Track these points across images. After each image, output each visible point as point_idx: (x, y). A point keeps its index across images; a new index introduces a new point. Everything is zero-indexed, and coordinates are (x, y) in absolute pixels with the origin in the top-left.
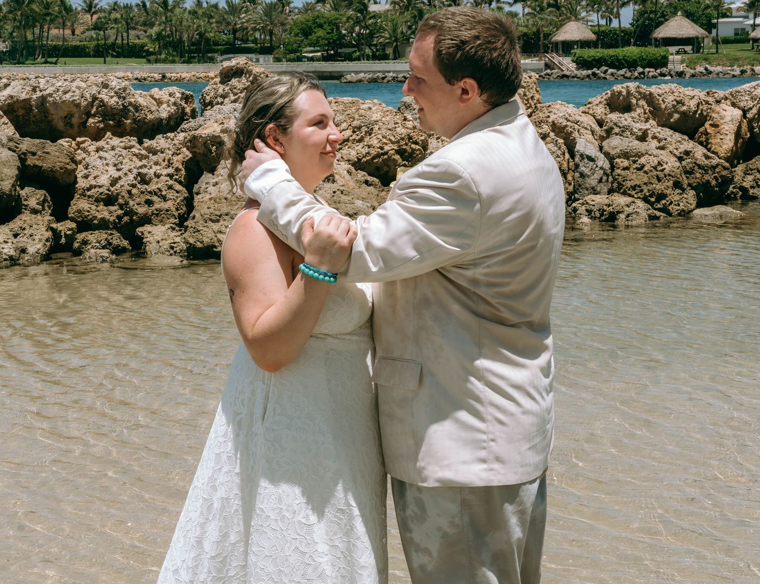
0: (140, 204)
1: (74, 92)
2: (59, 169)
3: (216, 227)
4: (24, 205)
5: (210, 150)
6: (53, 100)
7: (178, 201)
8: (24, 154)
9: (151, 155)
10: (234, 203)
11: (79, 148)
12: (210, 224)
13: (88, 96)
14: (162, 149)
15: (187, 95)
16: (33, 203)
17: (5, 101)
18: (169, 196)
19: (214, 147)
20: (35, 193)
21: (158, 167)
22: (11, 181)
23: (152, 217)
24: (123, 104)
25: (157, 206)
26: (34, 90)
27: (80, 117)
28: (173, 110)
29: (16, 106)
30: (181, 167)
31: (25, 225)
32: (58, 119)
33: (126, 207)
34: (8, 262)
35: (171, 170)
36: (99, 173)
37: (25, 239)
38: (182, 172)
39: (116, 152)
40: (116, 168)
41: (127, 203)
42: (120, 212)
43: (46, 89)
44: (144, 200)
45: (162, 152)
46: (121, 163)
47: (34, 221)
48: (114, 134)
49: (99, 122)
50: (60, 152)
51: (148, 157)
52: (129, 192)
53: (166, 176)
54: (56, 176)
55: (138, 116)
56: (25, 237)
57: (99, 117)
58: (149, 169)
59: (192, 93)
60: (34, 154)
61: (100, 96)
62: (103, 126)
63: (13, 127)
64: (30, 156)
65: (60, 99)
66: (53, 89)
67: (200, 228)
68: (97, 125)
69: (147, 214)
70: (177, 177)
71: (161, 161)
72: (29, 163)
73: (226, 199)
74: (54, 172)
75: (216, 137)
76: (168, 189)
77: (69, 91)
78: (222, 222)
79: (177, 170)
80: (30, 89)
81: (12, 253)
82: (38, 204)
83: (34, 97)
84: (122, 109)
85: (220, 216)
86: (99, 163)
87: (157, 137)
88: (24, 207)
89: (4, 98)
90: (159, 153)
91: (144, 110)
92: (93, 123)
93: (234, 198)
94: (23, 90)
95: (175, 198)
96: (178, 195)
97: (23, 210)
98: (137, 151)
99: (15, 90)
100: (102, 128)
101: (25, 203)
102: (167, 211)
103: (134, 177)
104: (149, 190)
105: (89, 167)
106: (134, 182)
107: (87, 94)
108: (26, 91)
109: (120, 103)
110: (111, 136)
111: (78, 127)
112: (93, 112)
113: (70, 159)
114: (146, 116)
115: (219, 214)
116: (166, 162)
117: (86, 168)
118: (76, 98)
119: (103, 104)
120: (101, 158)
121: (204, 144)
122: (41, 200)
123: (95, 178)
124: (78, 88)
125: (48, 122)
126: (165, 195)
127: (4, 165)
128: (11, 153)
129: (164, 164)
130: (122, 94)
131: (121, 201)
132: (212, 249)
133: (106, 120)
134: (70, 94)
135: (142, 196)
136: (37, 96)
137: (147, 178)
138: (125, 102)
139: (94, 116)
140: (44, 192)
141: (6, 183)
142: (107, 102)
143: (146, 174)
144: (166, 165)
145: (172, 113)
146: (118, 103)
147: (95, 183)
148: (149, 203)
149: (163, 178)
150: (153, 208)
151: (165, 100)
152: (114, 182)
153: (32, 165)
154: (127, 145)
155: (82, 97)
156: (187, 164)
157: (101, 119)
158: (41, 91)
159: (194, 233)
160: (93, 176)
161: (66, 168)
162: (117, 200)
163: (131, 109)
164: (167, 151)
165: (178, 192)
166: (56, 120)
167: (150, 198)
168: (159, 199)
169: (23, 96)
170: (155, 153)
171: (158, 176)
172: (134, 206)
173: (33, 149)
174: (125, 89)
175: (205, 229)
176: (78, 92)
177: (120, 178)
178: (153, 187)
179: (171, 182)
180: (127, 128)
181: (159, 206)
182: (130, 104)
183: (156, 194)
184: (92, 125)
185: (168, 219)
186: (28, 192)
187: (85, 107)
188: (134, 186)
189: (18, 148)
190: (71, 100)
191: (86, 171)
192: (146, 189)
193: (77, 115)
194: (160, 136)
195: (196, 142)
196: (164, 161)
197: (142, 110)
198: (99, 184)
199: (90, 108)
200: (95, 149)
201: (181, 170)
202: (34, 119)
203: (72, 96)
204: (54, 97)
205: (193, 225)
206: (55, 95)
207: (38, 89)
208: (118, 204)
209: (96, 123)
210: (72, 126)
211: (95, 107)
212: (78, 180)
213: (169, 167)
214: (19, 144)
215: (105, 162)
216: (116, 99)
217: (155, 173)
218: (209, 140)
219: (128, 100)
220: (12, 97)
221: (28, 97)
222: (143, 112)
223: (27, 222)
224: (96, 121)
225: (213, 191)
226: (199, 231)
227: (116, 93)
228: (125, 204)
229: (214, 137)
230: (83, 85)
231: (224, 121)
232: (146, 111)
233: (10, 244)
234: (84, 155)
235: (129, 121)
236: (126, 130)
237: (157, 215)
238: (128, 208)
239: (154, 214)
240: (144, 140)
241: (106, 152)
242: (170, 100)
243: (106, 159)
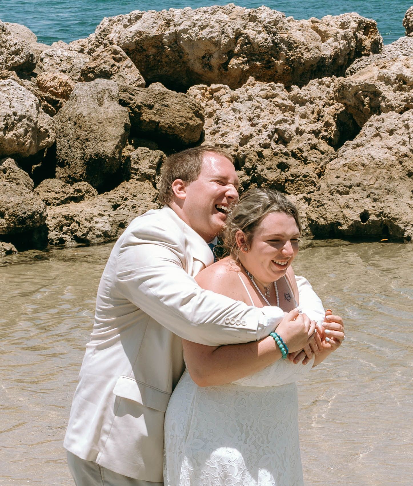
0: (271, 168)
1: (213, 27)
2: (178, 126)
3: (342, 200)
4: (134, 169)
5: (363, 102)
6: (188, 37)
7: (321, 164)
8: (139, 107)
9: (298, 105)
10: (371, 171)
11: (212, 97)
12: (337, 196)
13: (230, 31)
14: (311, 98)
15: (367, 24)
16: (144, 167)
17: (132, 38)
18: (311, 158)
19: (368, 98)
20: (148, 154)
21: (304, 121)
22: (115, 142)
23: (286, 184)
24: (273, 41)
25: (293, 171)
26: (168, 24)
27: (220, 57)
28: (341, 45)
29: (145, 44)
30: (331, 121)
31: (128, 194)
32: (195, 60)
33: (254, 172)
34: (101, 239)
35: (319, 125)
36: (228, 130)
37: (126, 211)
38: (333, 128)
39: (254, 102)
40: (251, 122)
41: (254, 168)
42: (247, 178)
43: (181, 23)
44: (277, 163)
45: (312, 103)
46: (258, 117)
47: (139, 189)
48: (257, 79)
49: (243, 63)
50: (181, 105)
51: (293, 109)
52: (260, 154)
53: (309, 133)
54: (176, 133)
55: (292, 56)
56: (126, 209)
57: (244, 58)
58: (290, 124)
59: (373, 21)
60: (151, 107)
61: (245, 31)
62: (248, 67)
63: (137, 71)
64: (146, 110)
65: (196, 36)
66: (189, 23)
67: (325, 202)
68: (241, 67)
69: (278, 180)
70: (326, 134)
71: (309, 113)
72: (144, 118)
73: (363, 165)
74: (173, 129)
75: (369, 85)
76: (311, 149)
77: (207, 26)
78: (351, 195)
79: (327, 125)
80: (163, 23)
81: (107, 228)
82: (151, 167)
83: (167, 33)
84: (272, 47)
85: (350, 187)
86: (231, 116)
87: (311, 82)
88: (133, 171)
89: (132, 34)
90: (307, 104)
91: (300, 48)
92: (236, 64)
93: (372, 165)
94: (154, 25)
95: (318, 160)
96: (323, 156)
97: (133, 175)
98: (280, 101)
99: (145, 25)
100: (248, 71)
101: (135, 166)
102: (305, 176)
103: (269, 135)
104: (284, 151)
105: (220, 121)
106: (268, 141)
107: (229, 29)
108: (158, 26)
109: (270, 39)
110: (253, 82)
111: (219, 69)
112: (236, 51)
113: (194, 113)
114: (302, 55)
115: (348, 184)
116: (315, 115)
117: (217, 123)
118: (214, 35)
119: (248, 41)
120: (234, 110)
121: (355, 94)
122: (155, 163)
123: (223, 135)
124: (219, 22)
125: (184, 62)
126: (306, 157)
127: (110, 122)
128: (121, 108)
129: (312, 117)
130: (272, 28)
131: (248, 165)
132: (337, 226)
133: (253, 60)
134: (208, 29)
135: (274, 158)
136: (171, 32)
137: (286, 136)
138: (276, 38)
139: (238, 55)
140: (161, 152)
141: (109, 144)
142: (253, 39)
143: (285, 131)
144: (315, 118)
145: (340, 49)
146: (267, 39)
147: (221, 142)
148: (283, 167)
149: (306, 136)
150: (289, 173)
151: (332, 33)
152: (245, 140)
153: (147, 120)
154: (268, 93)
155: (223, 33)
156: (339, 118)
157: (246, 59)
158: (175, 26)
159: (318, 207)
160: (220, 133)
161: (188, 124)
162: (244, 163)
163: (283, 46)
164: (317, 101)
165: (322, 153)
166: (192, 61)
167: (285, 161)
168: (297, 162)
169: (154, 32)
170: (302, 103)
171: (299, 132)
172: (262, 170)
173: (150, 102)
174: (276, 23)
175: (330, 203)
176: (217, 26)
177: (251, 136)
178: (293, 146)
179: (315, 141)
180: (279, 70)
181: (296, 170)
182: (282, 40)
183: (294, 155)
184: (235, 67)
185: (306, 186)
186: (140, 153)
187: (225, 45)
188: (266, 146)
189: (132, 100)
190: (208, 37)
191: (215, 127)
192: (281, 150)
193: (216, 55)
194: (315, 81)
195: (345, 93)
196: (313, 113)
197: (297, 47)
198: (227, 143)
199: (233, 45)
200: (230, 99)
201: (331, 125)
202: (167, 60)
203: (210, 32)
204: (189, 34)
205: (317, 198)
206: (190, 31)
207: (172, 23)
208: (245, 168)
209: (240, 64)
210: (211, 68)
211: (239, 45)
212: (206, 137)
213: (318, 120)
214: (134, 95)
215: (238, 115)
216: (264, 35)
217: (297, 129)
218: (361, 90)
219: (280, 35)
220: (140, 33)
221: (159, 33)
222: (298, 50)
223: (130, 190)
224: (240, 62)
225: (349, 156)
226: (323, 205)
227: (265, 27)
228: (252, 168)
229: (367, 85)
230: (226, 18)
231: (386, 65)
232: (303, 49)
233: (105, 218)
234: (218, 106)
235: (281, 62)
236: (277, 72)
237: (292, 181)
238: (256, 173)
239: (288, 180)
240: (292, 86)
241: (241, 102)
242: (338, 33)
243: (240, 112)
